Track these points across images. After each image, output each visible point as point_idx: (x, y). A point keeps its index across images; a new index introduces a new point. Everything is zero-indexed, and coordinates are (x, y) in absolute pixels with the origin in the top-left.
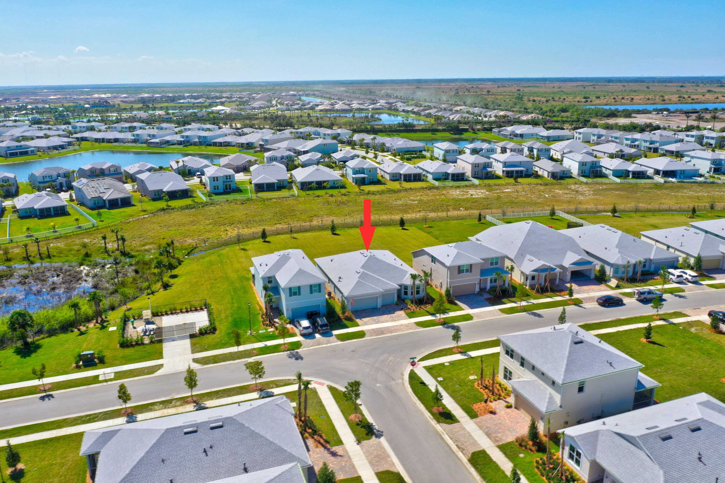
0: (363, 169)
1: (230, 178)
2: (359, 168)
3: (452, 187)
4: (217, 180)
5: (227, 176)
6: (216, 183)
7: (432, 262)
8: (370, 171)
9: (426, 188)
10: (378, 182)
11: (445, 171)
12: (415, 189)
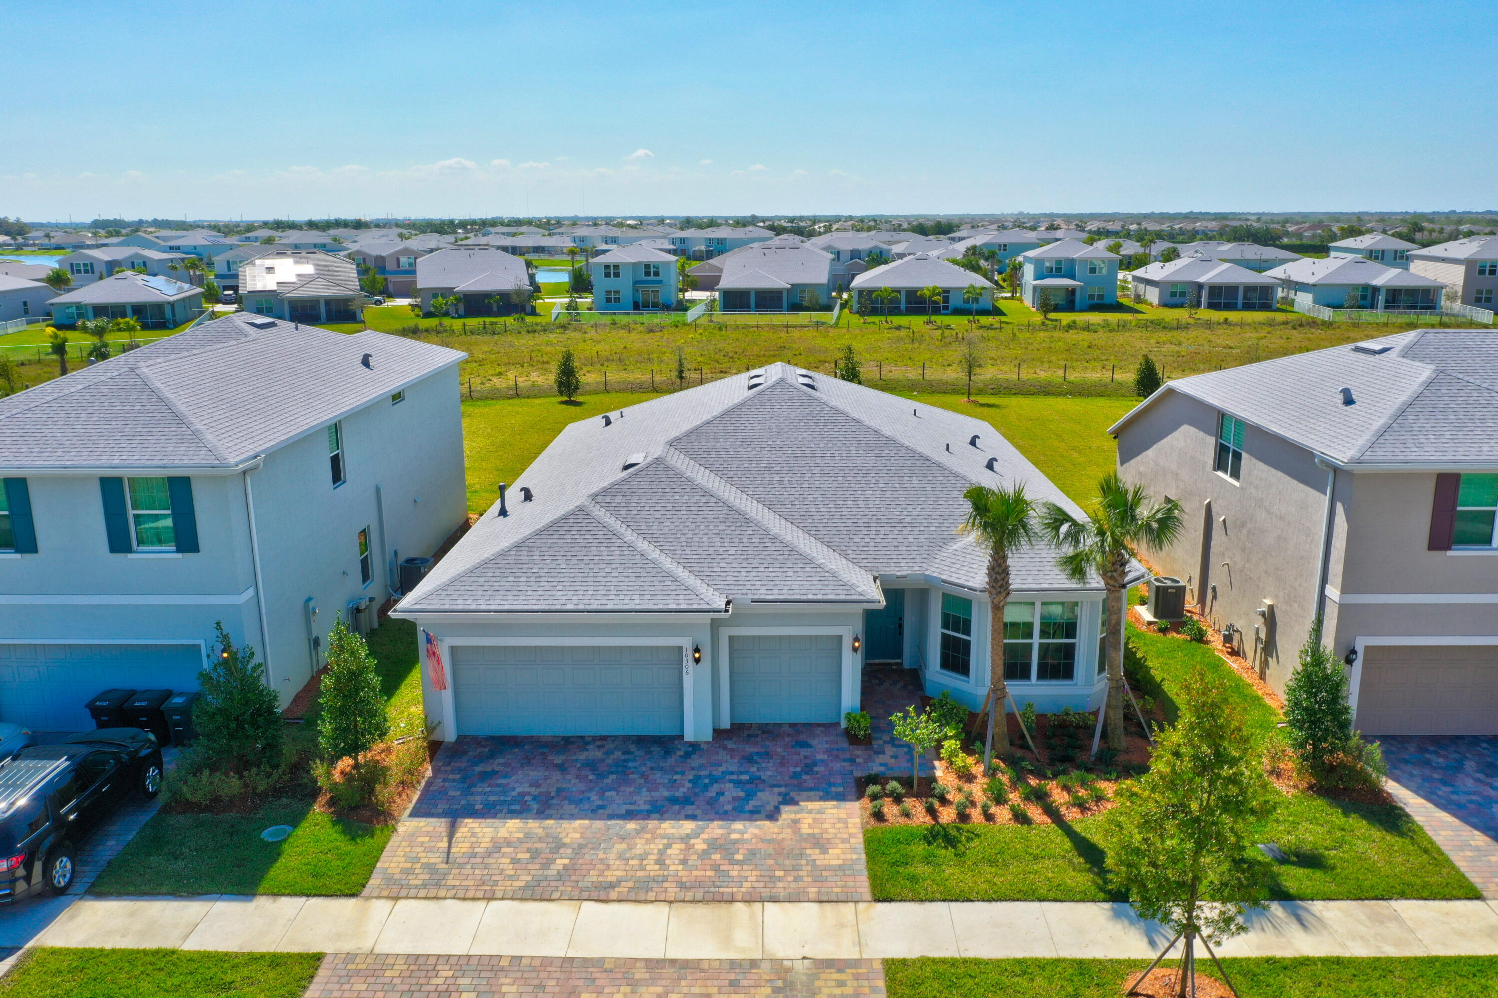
0: (1073, 261)
1: (656, 274)
2: (1058, 262)
3: (1386, 325)
4: (617, 275)
5: (647, 266)
6: (612, 283)
7: (1220, 465)
8: (1093, 270)
9: (1285, 323)
10: (1119, 308)
11: (1361, 281)
12: (1242, 325)
